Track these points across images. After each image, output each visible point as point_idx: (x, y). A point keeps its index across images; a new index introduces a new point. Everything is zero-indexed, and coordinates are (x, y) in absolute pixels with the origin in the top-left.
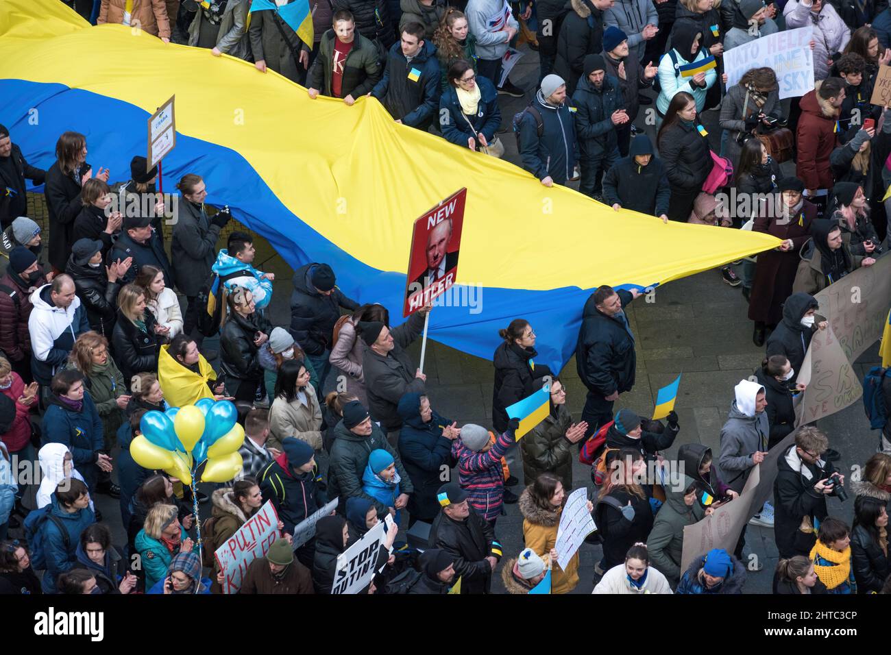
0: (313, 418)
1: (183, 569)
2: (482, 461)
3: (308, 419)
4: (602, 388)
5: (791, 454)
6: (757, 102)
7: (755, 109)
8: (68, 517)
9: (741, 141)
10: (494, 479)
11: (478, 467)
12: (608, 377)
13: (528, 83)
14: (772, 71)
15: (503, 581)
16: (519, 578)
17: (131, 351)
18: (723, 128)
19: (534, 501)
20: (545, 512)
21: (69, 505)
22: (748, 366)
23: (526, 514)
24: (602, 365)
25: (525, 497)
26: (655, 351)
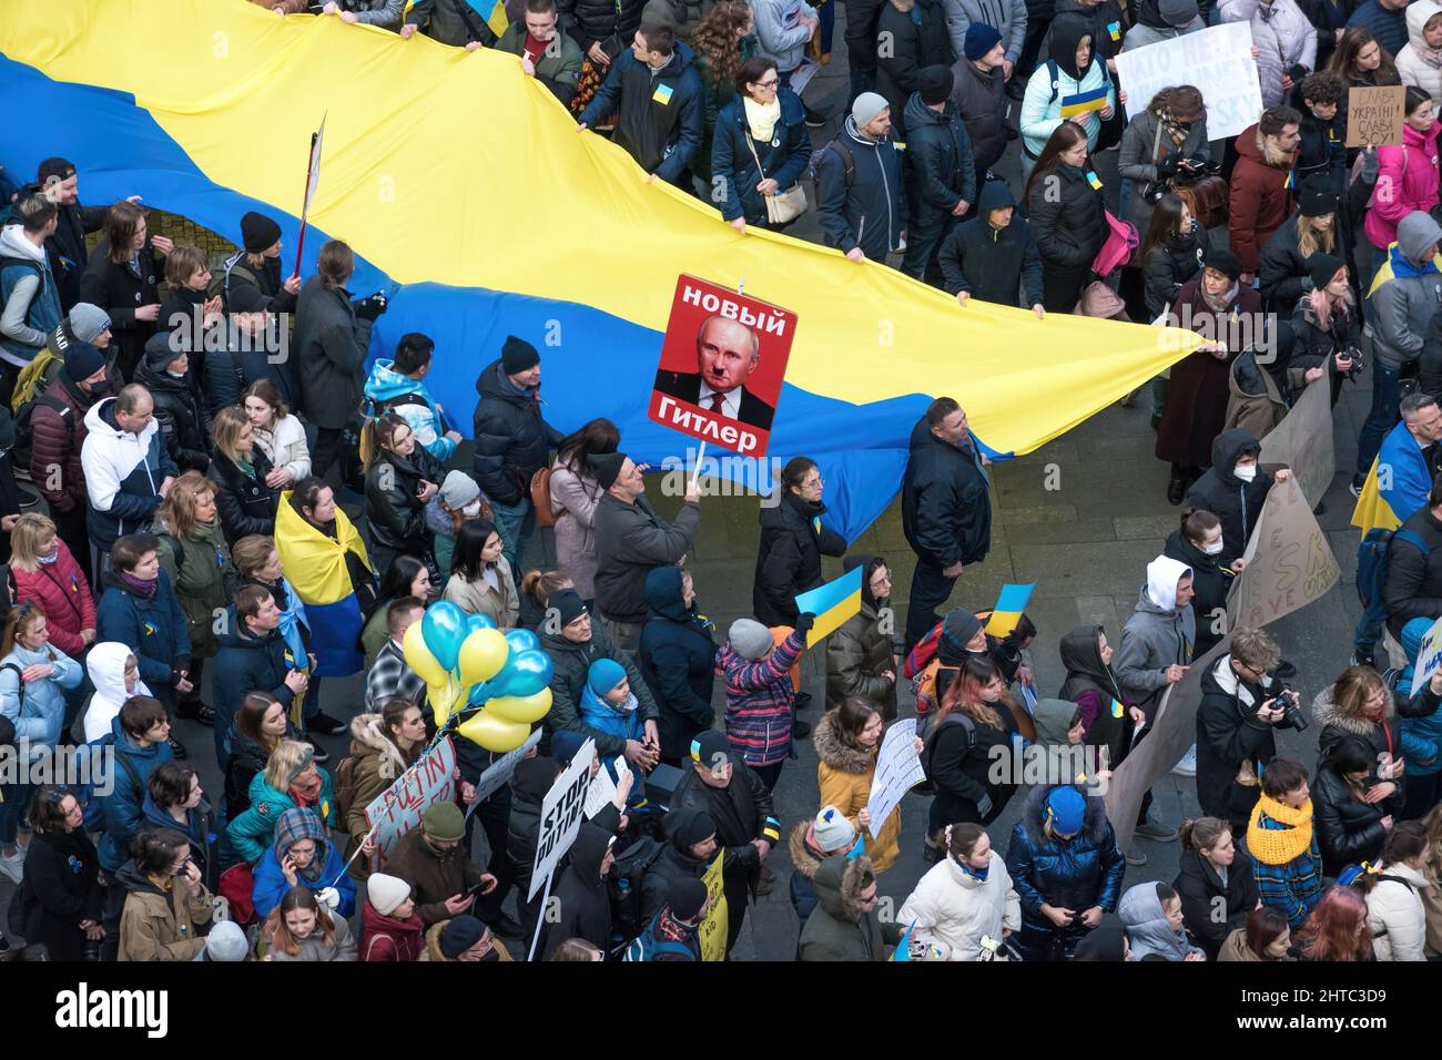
0: (506, 608)
1: (308, 834)
2: (758, 674)
3: (498, 610)
4: (938, 555)
5: (1221, 668)
6: (1174, 138)
7: (1171, 148)
8: (140, 753)
9: (1150, 196)
10: (777, 702)
11: (751, 683)
12: (947, 537)
13: (832, 106)
14: (1197, 91)
15: (790, 854)
16: (815, 849)
17: (235, 506)
18: (1123, 177)
19: (836, 735)
20: (854, 752)
21: (139, 736)
22: (1159, 533)
23: (824, 754)
24: (940, 518)
25: (822, 729)
26: (1020, 511)
